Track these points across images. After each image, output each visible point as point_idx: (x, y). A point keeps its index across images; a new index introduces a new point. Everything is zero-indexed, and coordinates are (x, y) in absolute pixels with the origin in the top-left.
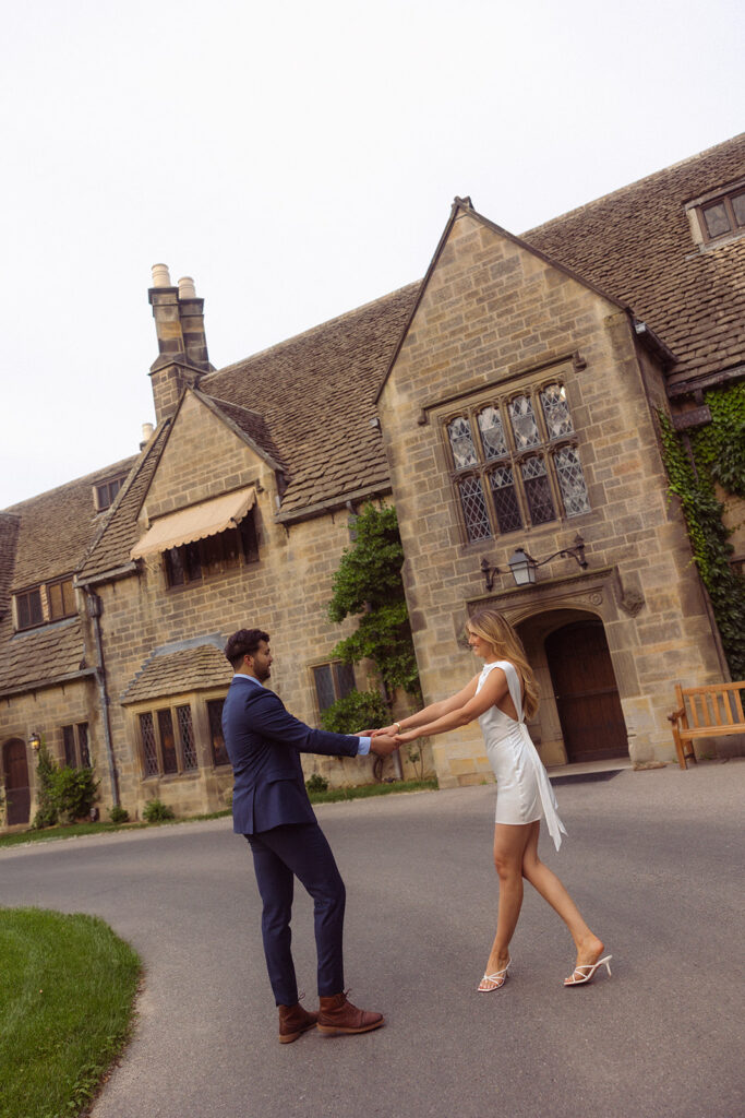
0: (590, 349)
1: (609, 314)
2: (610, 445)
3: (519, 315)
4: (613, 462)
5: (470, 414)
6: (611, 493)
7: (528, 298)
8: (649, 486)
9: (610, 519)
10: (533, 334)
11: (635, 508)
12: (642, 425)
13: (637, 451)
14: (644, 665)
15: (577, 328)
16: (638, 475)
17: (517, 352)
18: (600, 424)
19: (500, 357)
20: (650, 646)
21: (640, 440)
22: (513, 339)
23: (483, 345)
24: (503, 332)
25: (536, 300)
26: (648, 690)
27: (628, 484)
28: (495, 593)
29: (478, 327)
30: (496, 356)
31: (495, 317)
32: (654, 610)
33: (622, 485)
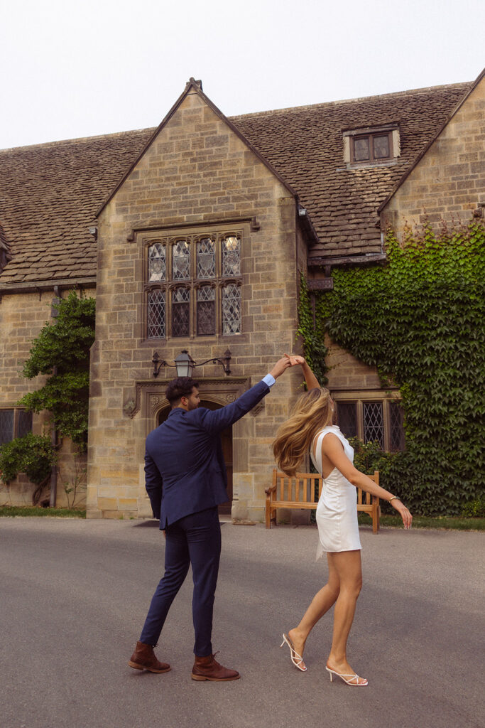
0: (265, 218)
1: (283, 196)
2: (264, 290)
3: (220, 179)
4: (264, 302)
5: (168, 242)
6: (258, 324)
7: (229, 168)
8: (285, 326)
9: (253, 343)
10: (226, 195)
11: (271, 338)
12: (289, 280)
13: (282, 298)
14: (255, 451)
15: (259, 200)
16: (279, 316)
17: (212, 206)
18: (260, 273)
19: (199, 206)
20: (262, 439)
21: (285, 291)
22: (212, 195)
23: (188, 194)
24: (206, 188)
25: (234, 172)
26: (253, 470)
27: (270, 320)
28: (159, 379)
29: (188, 179)
30: (196, 205)
31: (202, 175)
32: (269, 414)
33: (266, 320)
